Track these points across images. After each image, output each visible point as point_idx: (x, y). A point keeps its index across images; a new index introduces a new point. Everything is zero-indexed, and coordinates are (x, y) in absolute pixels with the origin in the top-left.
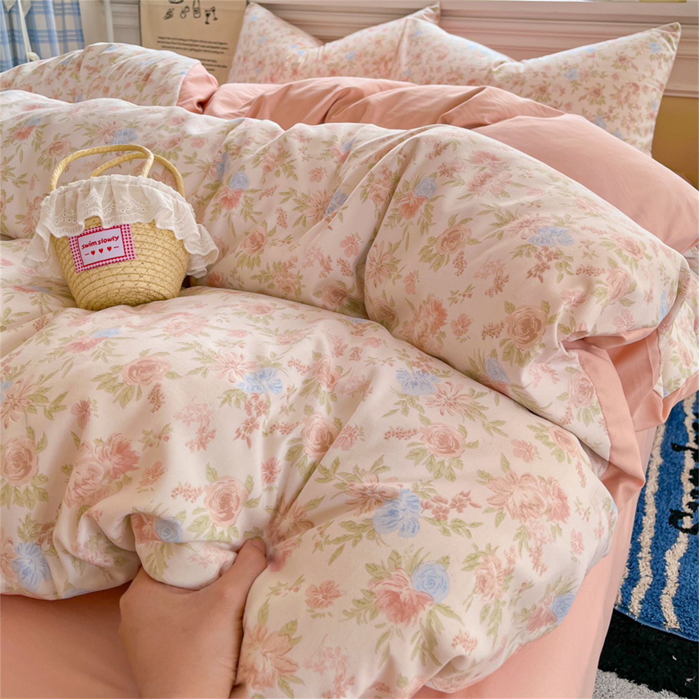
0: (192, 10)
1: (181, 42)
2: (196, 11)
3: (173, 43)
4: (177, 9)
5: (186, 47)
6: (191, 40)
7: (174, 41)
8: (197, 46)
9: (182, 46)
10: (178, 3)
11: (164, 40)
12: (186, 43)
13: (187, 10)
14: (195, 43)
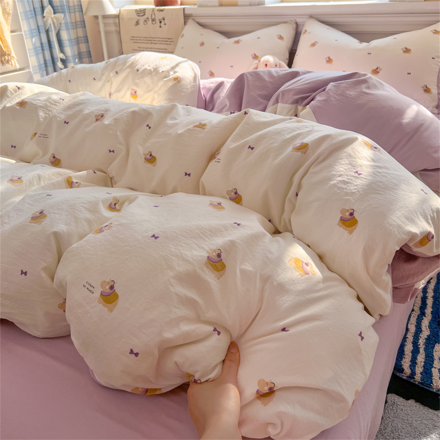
0: (150, 20)
2: (153, 20)
4: (142, 19)
5: (148, 42)
6: (151, 38)
7: (141, 39)
8: (155, 41)
9: (146, 42)
10: (142, 16)
11: (135, 38)
12: (148, 39)
13: (148, 20)
14: (154, 39)
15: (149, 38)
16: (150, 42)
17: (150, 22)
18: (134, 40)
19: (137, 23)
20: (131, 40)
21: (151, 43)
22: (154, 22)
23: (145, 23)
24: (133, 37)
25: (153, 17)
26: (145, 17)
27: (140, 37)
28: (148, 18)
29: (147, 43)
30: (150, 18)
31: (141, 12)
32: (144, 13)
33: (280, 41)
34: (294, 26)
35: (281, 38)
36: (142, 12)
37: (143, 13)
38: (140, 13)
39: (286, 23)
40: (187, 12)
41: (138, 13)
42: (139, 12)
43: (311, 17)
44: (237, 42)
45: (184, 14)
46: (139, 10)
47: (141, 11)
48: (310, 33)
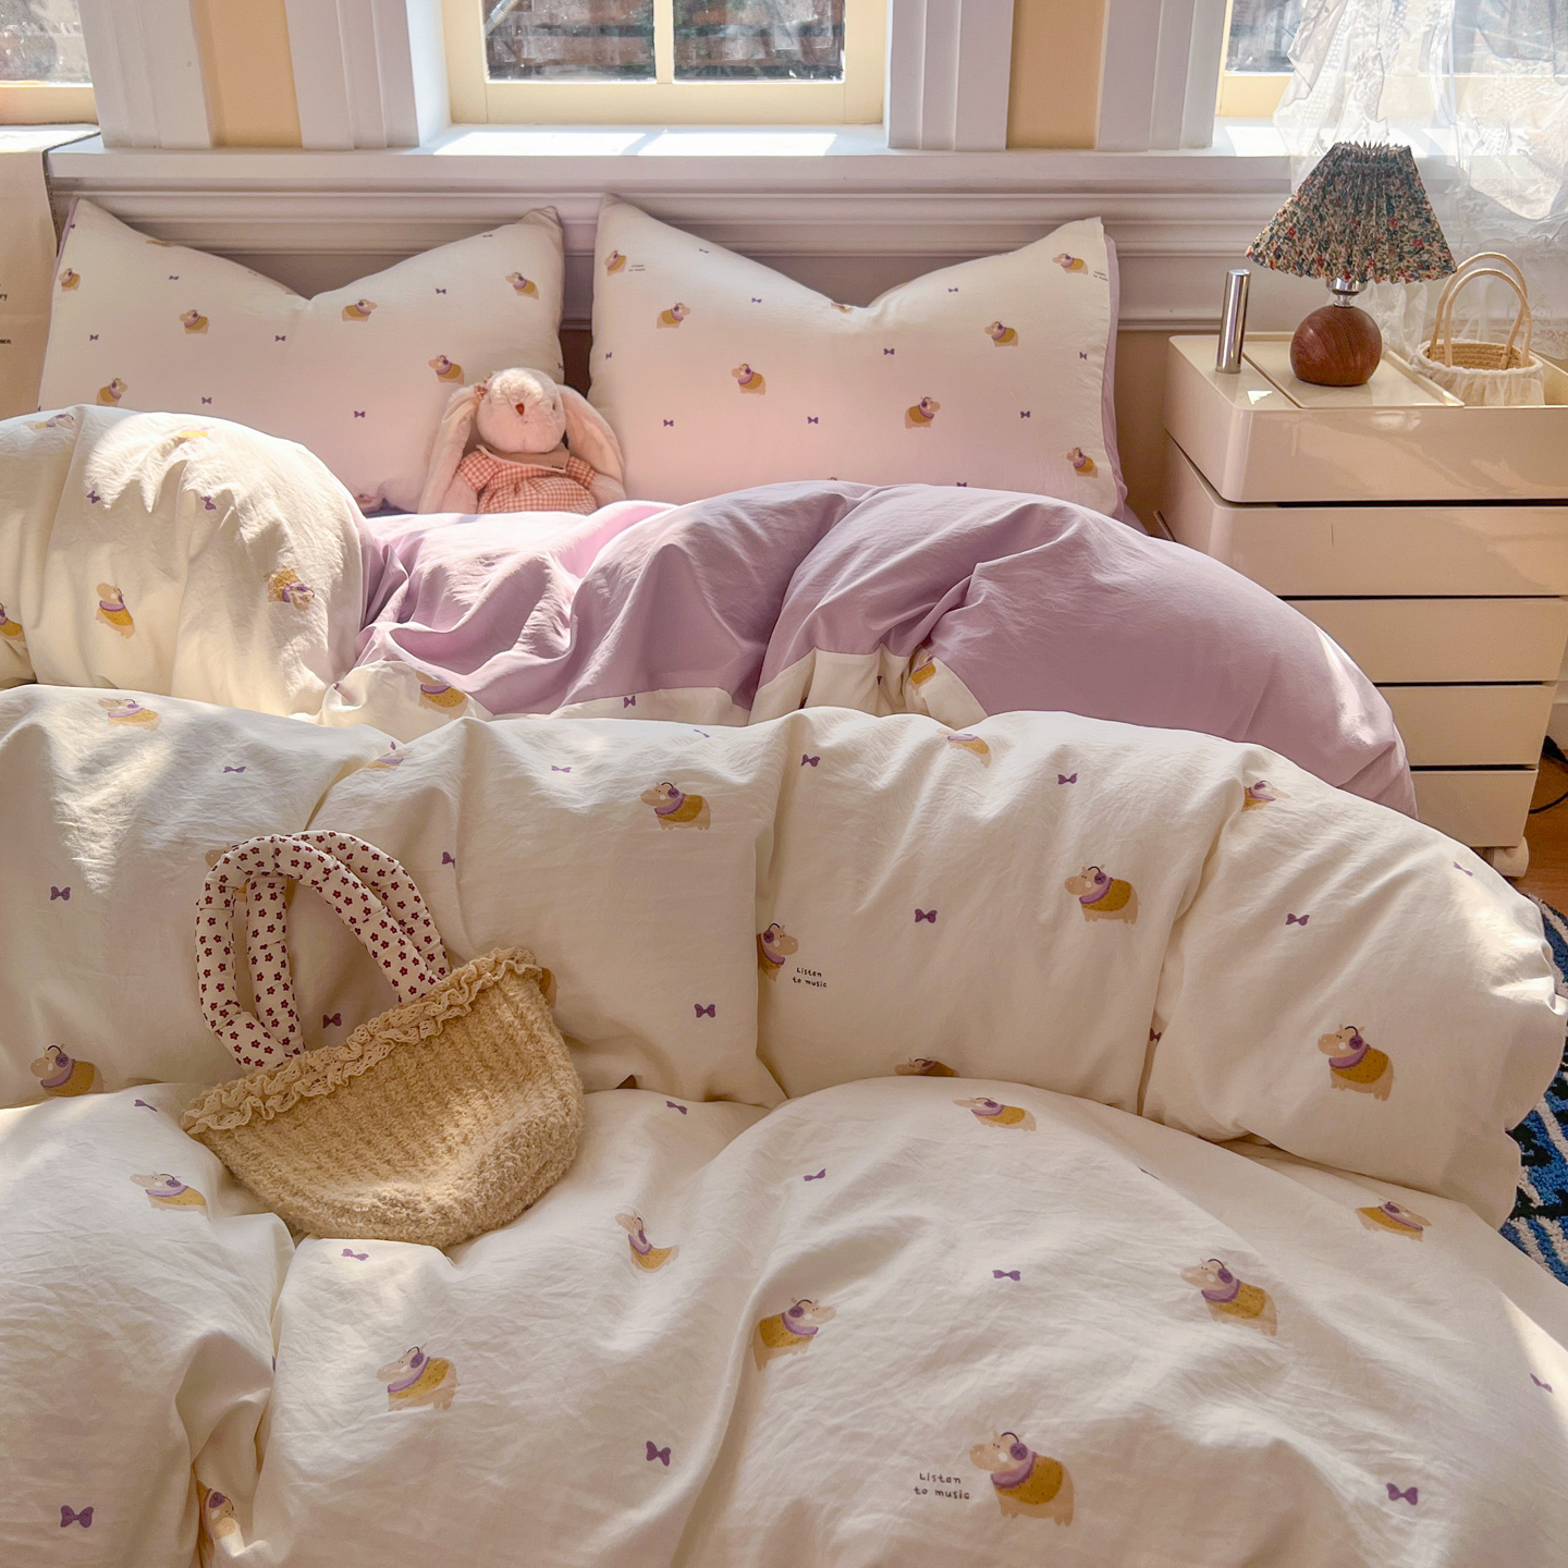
33: (525, 300)
34: (557, 233)
35: (524, 286)
39: (515, 219)
40: (58, 172)
43: (619, 197)
44: (359, 311)
45: (47, 178)
48: (640, 268)
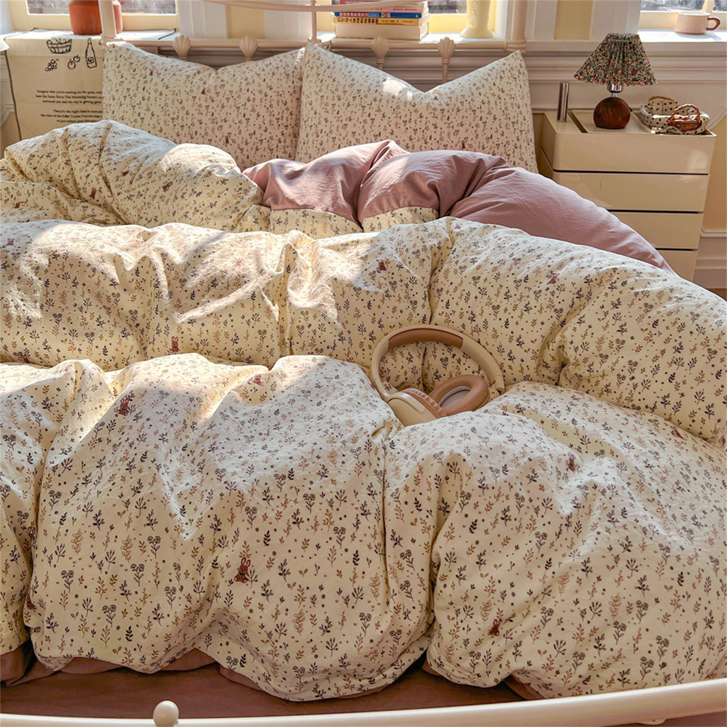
0: (83, 60)
1: (69, 95)
2: (89, 61)
3: (57, 97)
4: (63, 60)
5: (77, 100)
6: (84, 92)
7: (59, 94)
8: (94, 97)
9: (72, 100)
10: (63, 53)
11: (46, 94)
12: (78, 95)
13: (77, 60)
14: (91, 95)
15: (80, 92)
16: (83, 100)
17: (82, 64)
18: (44, 97)
19: (52, 66)
20: (37, 96)
21: (84, 102)
22: (94, 64)
23: (72, 66)
24: (43, 92)
25: (90, 54)
26: (71, 55)
27: (58, 92)
28: (77, 57)
29: (76, 102)
30: (82, 55)
31: (59, 46)
32: (68, 48)
36: (64, 45)
37: (67, 46)
38: (57, 47)
41: (54, 48)
42: (55, 46)
46: (54, 42)
47: (60, 43)
